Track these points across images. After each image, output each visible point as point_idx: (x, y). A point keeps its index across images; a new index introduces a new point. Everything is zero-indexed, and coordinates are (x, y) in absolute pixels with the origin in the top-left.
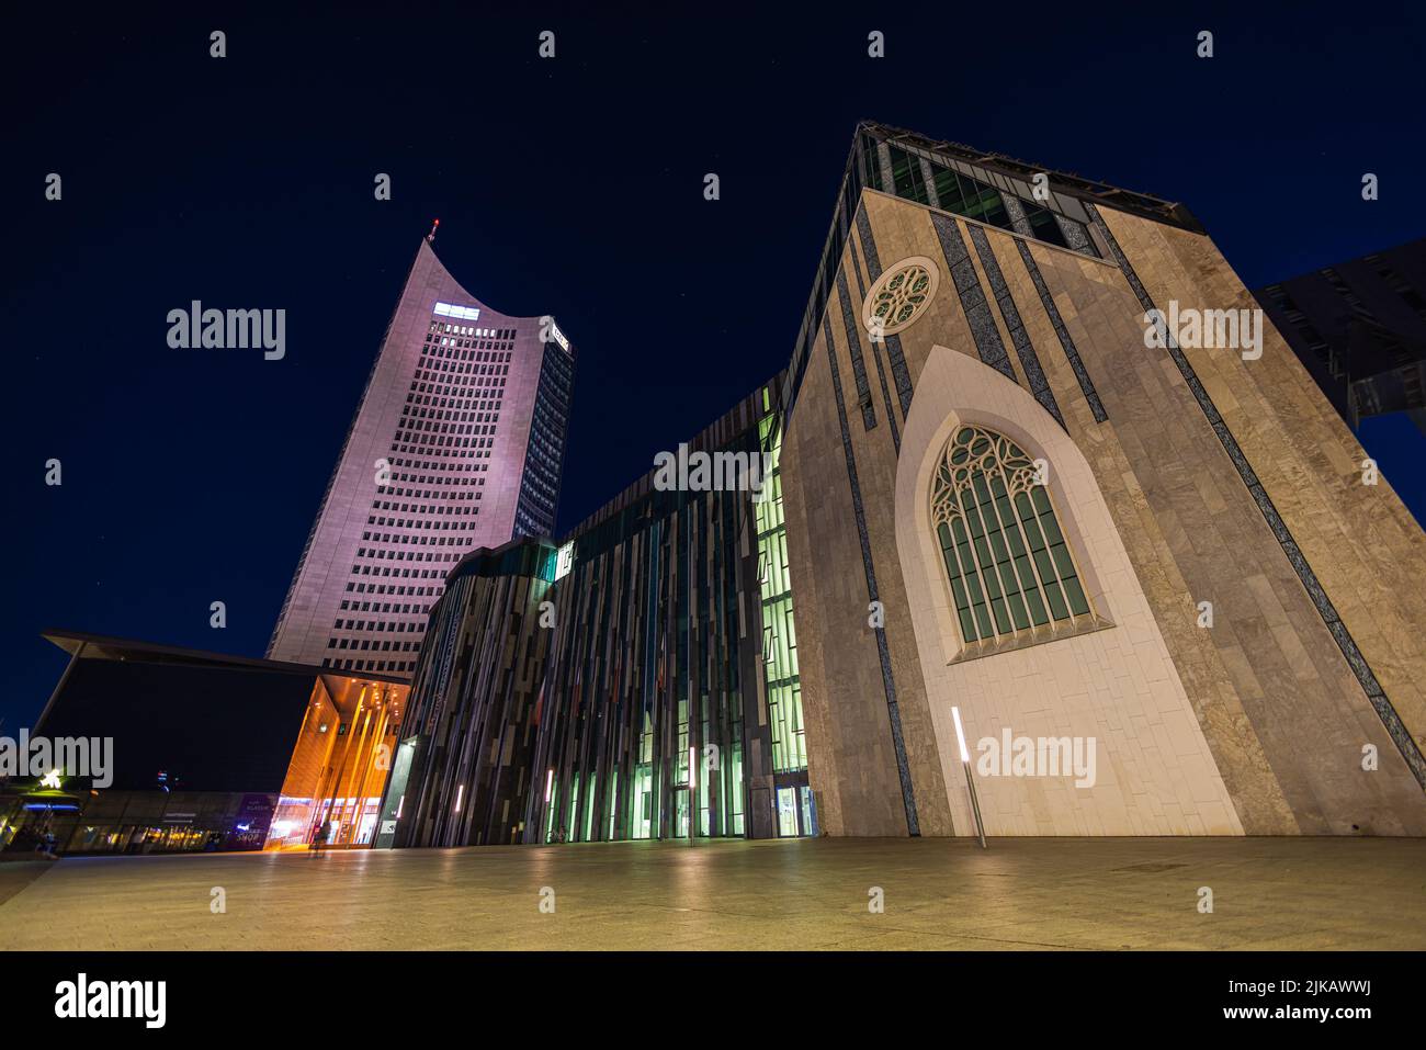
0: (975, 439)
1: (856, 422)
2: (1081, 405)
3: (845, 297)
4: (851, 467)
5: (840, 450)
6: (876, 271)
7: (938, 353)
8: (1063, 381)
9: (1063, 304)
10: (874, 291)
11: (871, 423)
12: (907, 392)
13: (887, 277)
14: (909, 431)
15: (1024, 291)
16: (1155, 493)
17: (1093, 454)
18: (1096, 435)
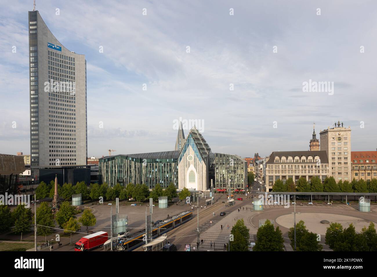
0: (192, 171)
1: (185, 166)
2: (198, 173)
3: (186, 154)
4: (184, 169)
5: (184, 168)
6: (189, 155)
7: (192, 165)
8: (198, 171)
9: (199, 166)
10: (189, 156)
11: (186, 167)
12: (189, 166)
13: (190, 155)
14: (189, 169)
15: (198, 164)
16: (199, 178)
17: (198, 175)
18: (198, 174)
